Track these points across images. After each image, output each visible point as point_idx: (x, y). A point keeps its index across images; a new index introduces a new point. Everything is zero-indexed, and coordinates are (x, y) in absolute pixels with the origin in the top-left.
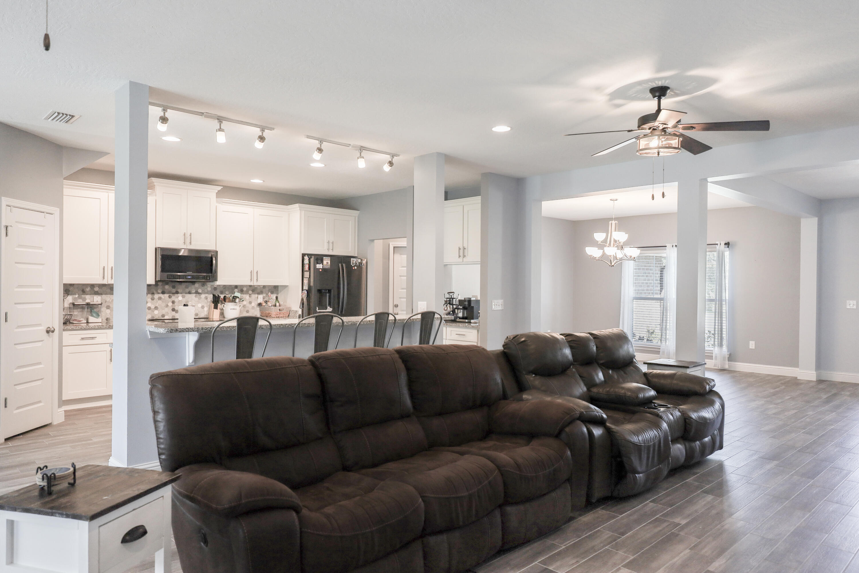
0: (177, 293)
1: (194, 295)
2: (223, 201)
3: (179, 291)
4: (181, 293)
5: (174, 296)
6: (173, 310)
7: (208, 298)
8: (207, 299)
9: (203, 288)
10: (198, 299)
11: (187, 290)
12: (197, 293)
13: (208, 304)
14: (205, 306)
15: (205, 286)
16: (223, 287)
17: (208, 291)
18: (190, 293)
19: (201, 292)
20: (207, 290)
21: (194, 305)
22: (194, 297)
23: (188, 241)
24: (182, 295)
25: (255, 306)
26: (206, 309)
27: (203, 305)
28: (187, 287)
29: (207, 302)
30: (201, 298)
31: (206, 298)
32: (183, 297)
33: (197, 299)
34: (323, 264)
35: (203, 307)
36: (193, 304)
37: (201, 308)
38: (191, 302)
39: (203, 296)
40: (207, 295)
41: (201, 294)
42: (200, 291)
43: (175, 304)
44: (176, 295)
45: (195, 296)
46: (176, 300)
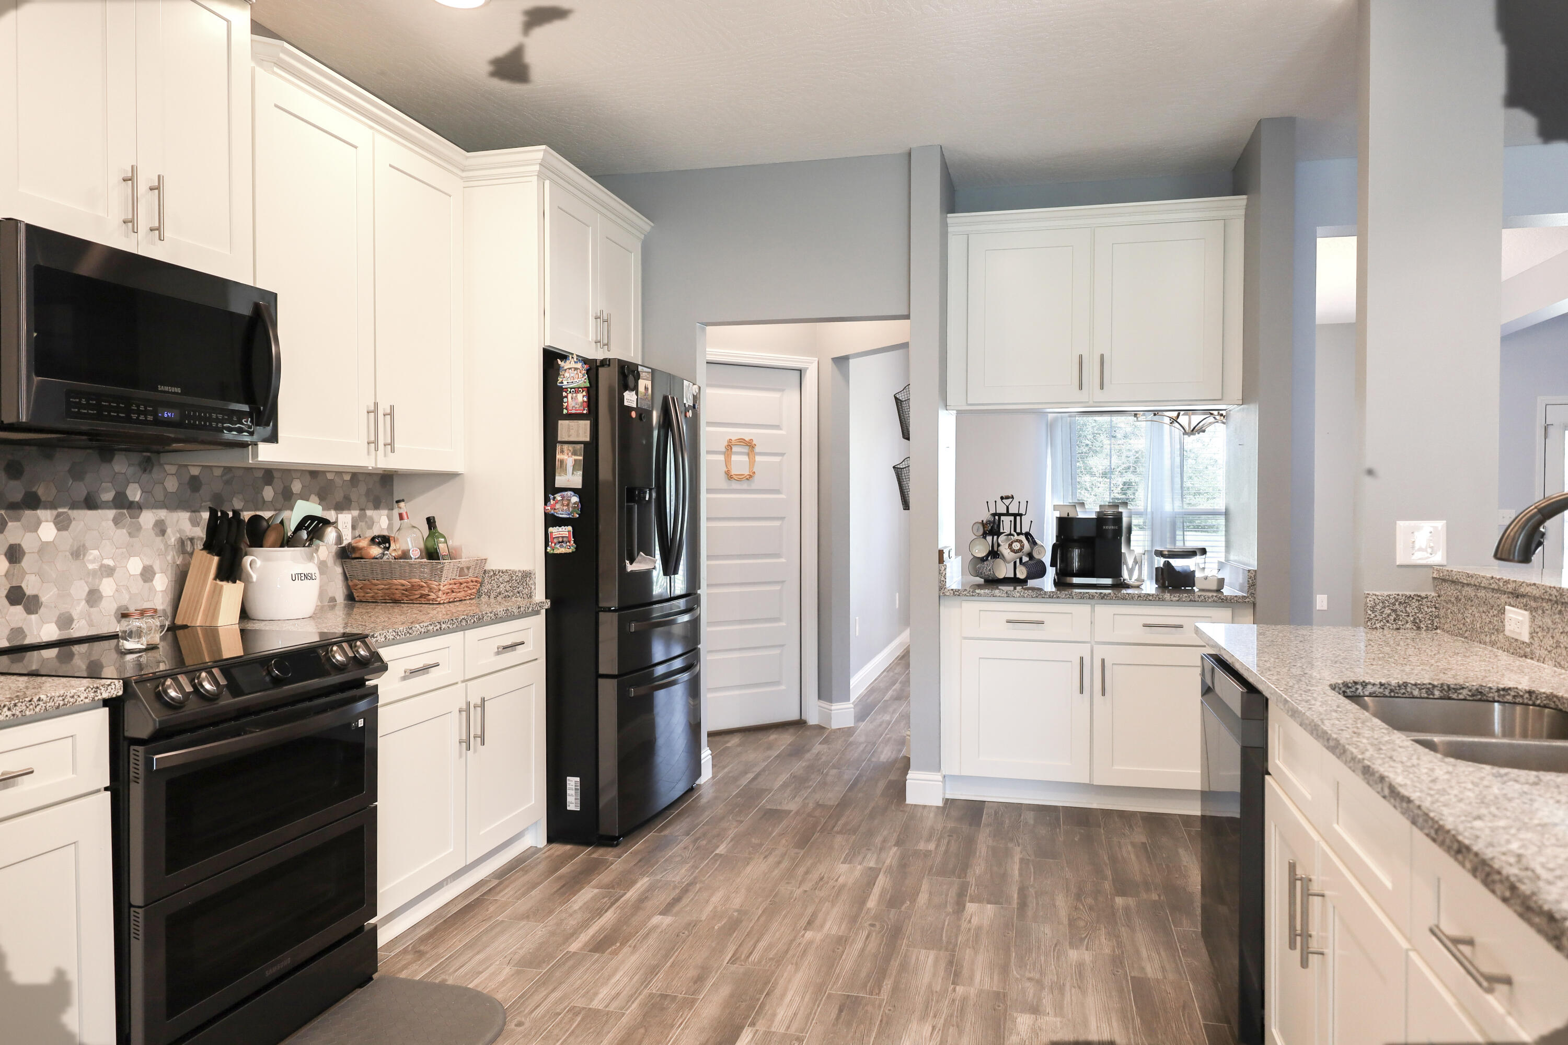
0: (32, 502)
1: (111, 513)
3: (41, 491)
4: (52, 506)
5: (18, 519)
6: (16, 596)
7: (169, 531)
8: (163, 532)
9: (145, 477)
10: (129, 534)
11: (80, 490)
12: (121, 503)
13: (169, 558)
14: (156, 568)
15: (155, 470)
16: (222, 476)
17: (166, 493)
18: (91, 503)
19: (137, 499)
20: (165, 489)
21: (110, 563)
22: (111, 523)
24: (55, 512)
25: (330, 561)
26: (162, 583)
27: (148, 563)
28: (77, 474)
29: (162, 547)
30: (139, 528)
31: (161, 529)
32: (62, 524)
33: (121, 534)
35: (147, 574)
36: (106, 562)
37: (139, 578)
38: (97, 548)
39: (148, 518)
40: (162, 514)
41: (137, 511)
42: (135, 494)
43: (26, 563)
44: (28, 513)
45: (116, 521)
46: (27, 542)
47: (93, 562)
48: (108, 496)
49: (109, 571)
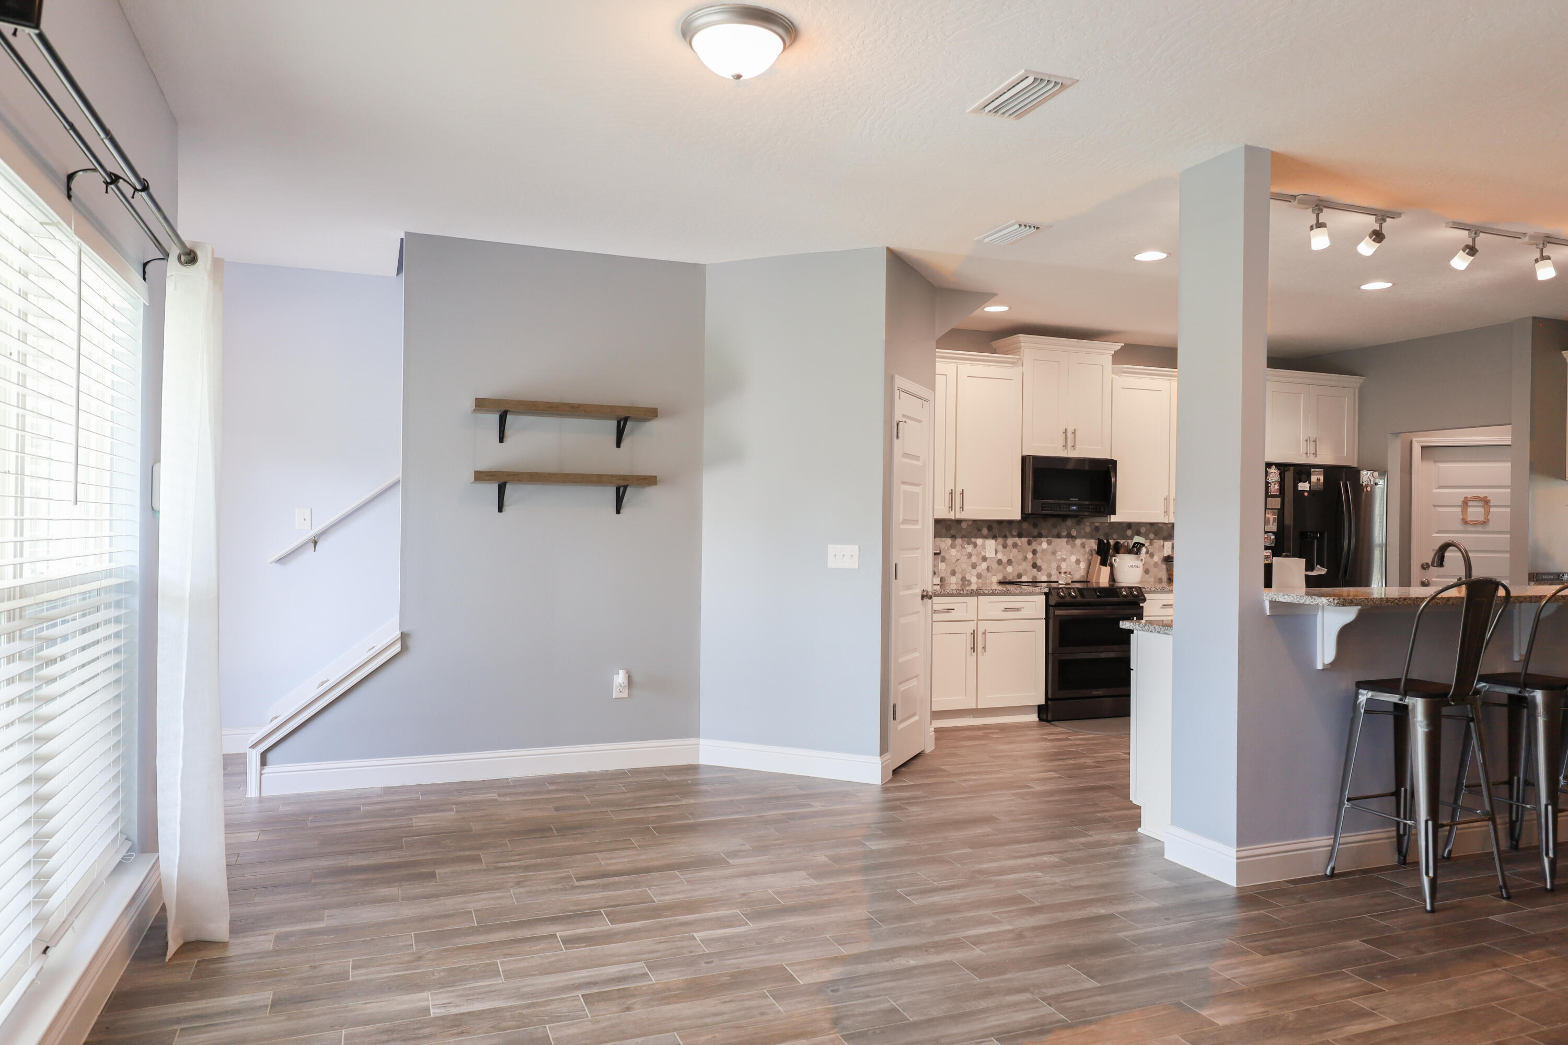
0: (1040, 536)
1: (1065, 540)
2: (1124, 370)
3: (1043, 532)
4: (1046, 537)
5: (1036, 541)
6: (1034, 566)
7: (1086, 547)
8: (1084, 547)
9: (1078, 527)
10: (1072, 547)
11: (1055, 531)
12: (1069, 536)
13: (1086, 556)
14: (1081, 560)
15: (1082, 524)
16: (1108, 526)
17: (1086, 533)
18: (1059, 536)
19: (1075, 535)
20: (1085, 531)
21: (1065, 557)
22: (1065, 543)
23: (1069, 444)
24: (1047, 539)
25: (1160, 562)
26: (1083, 565)
27: (1078, 558)
28: (1054, 526)
29: (1083, 552)
30: (1075, 545)
31: (1083, 545)
32: (1049, 543)
33: (1069, 547)
34: (1310, 483)
35: (1078, 562)
36: (1063, 556)
37: (1075, 563)
38: (1060, 552)
39: (1078, 542)
40: (1084, 540)
41: (1075, 539)
42: (1074, 533)
43: (1038, 555)
44: (1039, 539)
45: (1067, 542)
46: (1038, 549)
47: (1058, 556)
48: (1064, 534)
49: (1064, 560)
